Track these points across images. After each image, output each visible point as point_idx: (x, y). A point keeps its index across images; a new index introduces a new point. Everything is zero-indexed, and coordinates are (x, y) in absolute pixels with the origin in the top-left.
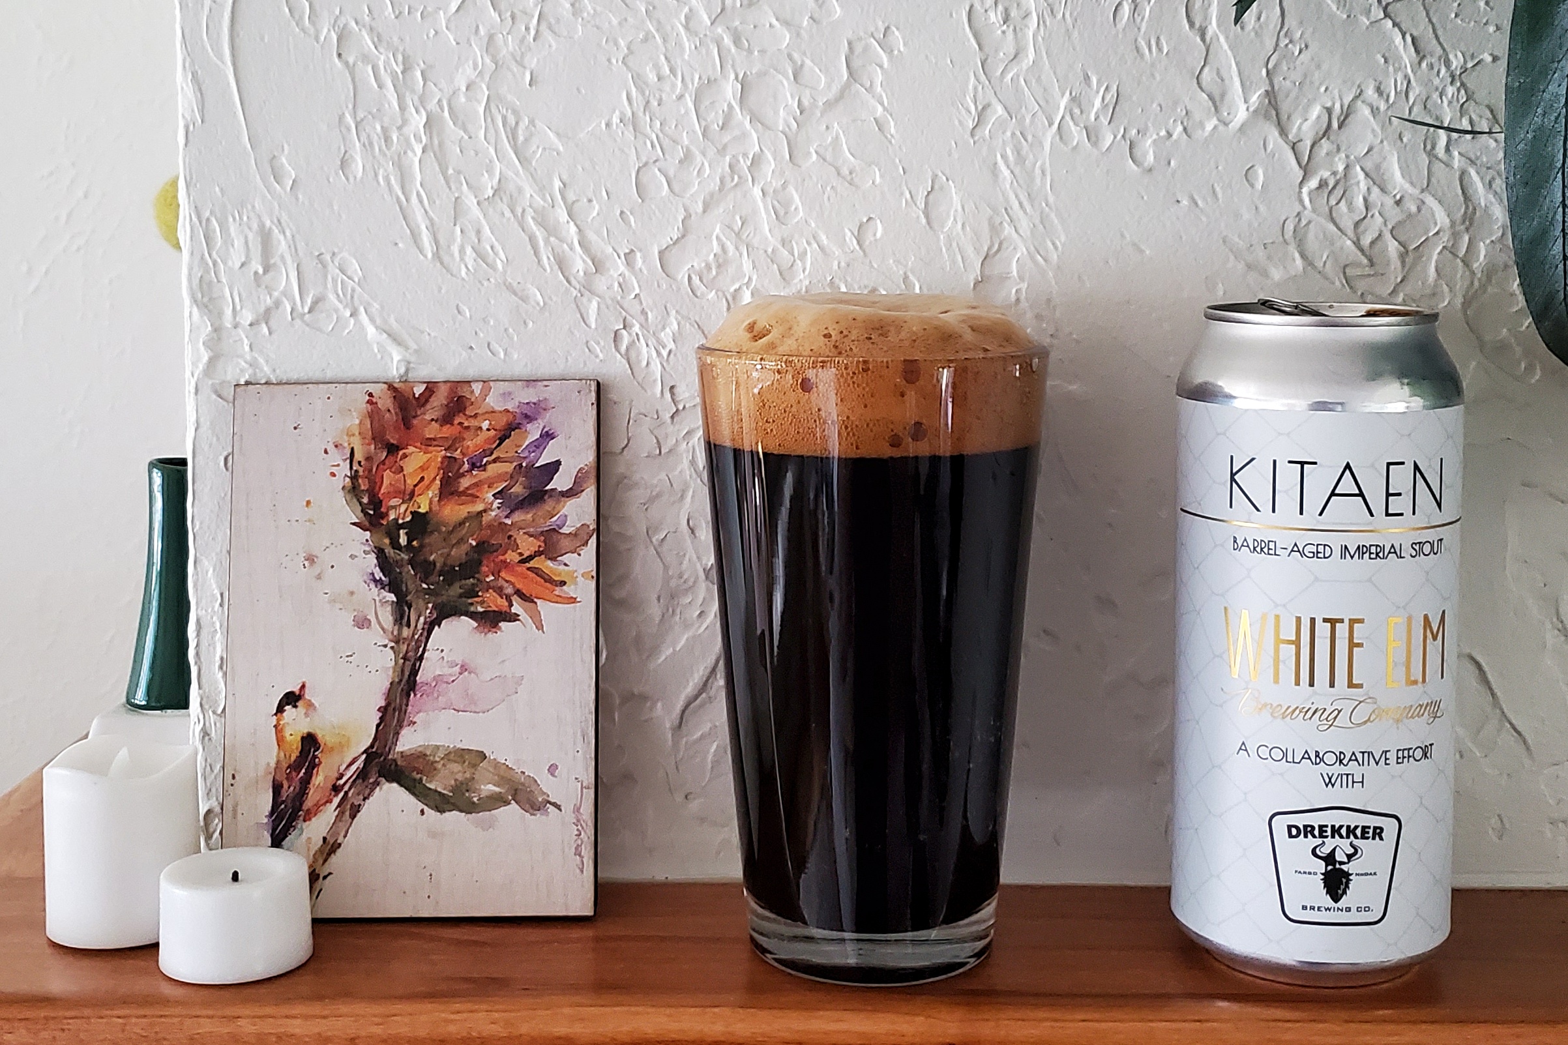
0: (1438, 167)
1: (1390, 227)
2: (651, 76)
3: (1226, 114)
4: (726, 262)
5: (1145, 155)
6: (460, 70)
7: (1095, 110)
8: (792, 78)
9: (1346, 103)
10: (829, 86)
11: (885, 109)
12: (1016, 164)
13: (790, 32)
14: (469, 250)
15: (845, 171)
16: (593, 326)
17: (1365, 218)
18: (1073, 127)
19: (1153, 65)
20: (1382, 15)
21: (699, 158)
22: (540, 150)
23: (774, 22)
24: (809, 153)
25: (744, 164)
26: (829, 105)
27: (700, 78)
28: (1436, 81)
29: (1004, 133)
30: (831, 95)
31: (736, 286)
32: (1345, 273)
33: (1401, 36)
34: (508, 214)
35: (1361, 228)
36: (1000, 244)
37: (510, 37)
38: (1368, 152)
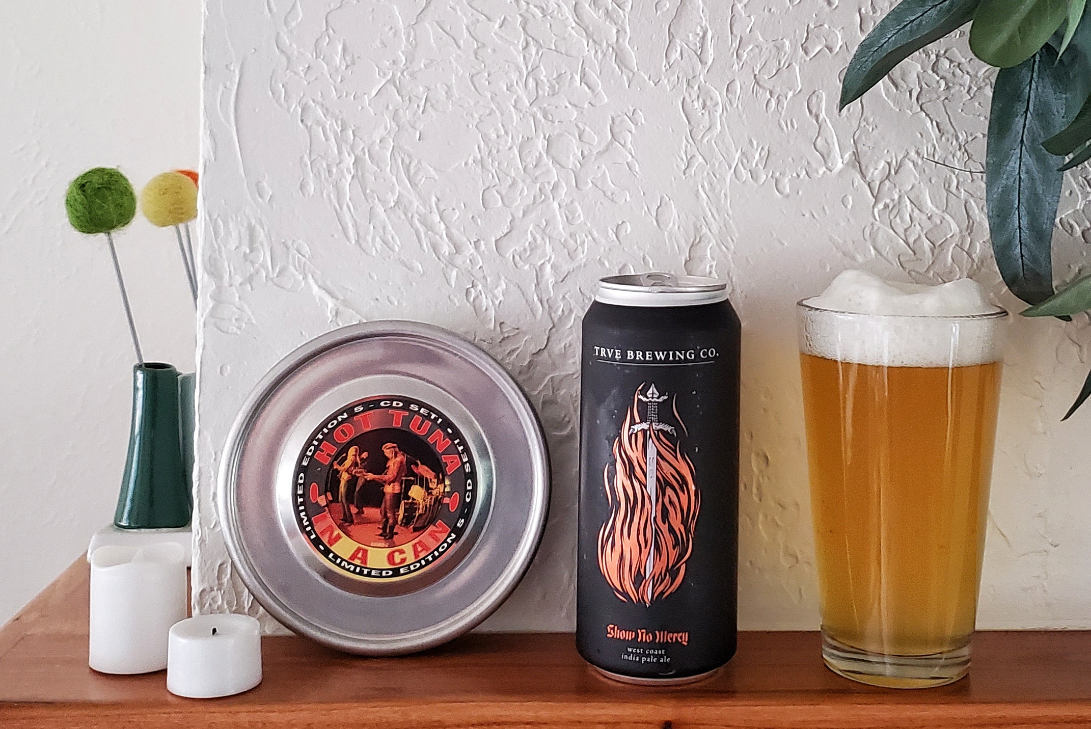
0: (952, 198)
1: (925, 232)
2: (493, 135)
3: (830, 164)
4: (537, 247)
5: (784, 187)
6: (376, 131)
7: (755, 161)
8: (578, 137)
9: (899, 161)
10: (599, 143)
11: (633, 157)
12: (710, 190)
13: (577, 111)
14: (378, 239)
15: (609, 194)
16: (453, 286)
17: (911, 226)
18: (743, 170)
19: (789, 135)
20: (919, 109)
21: (521, 185)
22: (424, 179)
23: (568, 105)
24: (587, 182)
25: (548, 188)
26: (600, 154)
27: (523, 137)
28: (951, 148)
29: (703, 172)
30: (601, 149)
31: (542, 262)
32: (899, 259)
33: (930, 122)
34: (403, 217)
35: (908, 233)
36: (700, 239)
37: (407, 111)
38: (912, 189)
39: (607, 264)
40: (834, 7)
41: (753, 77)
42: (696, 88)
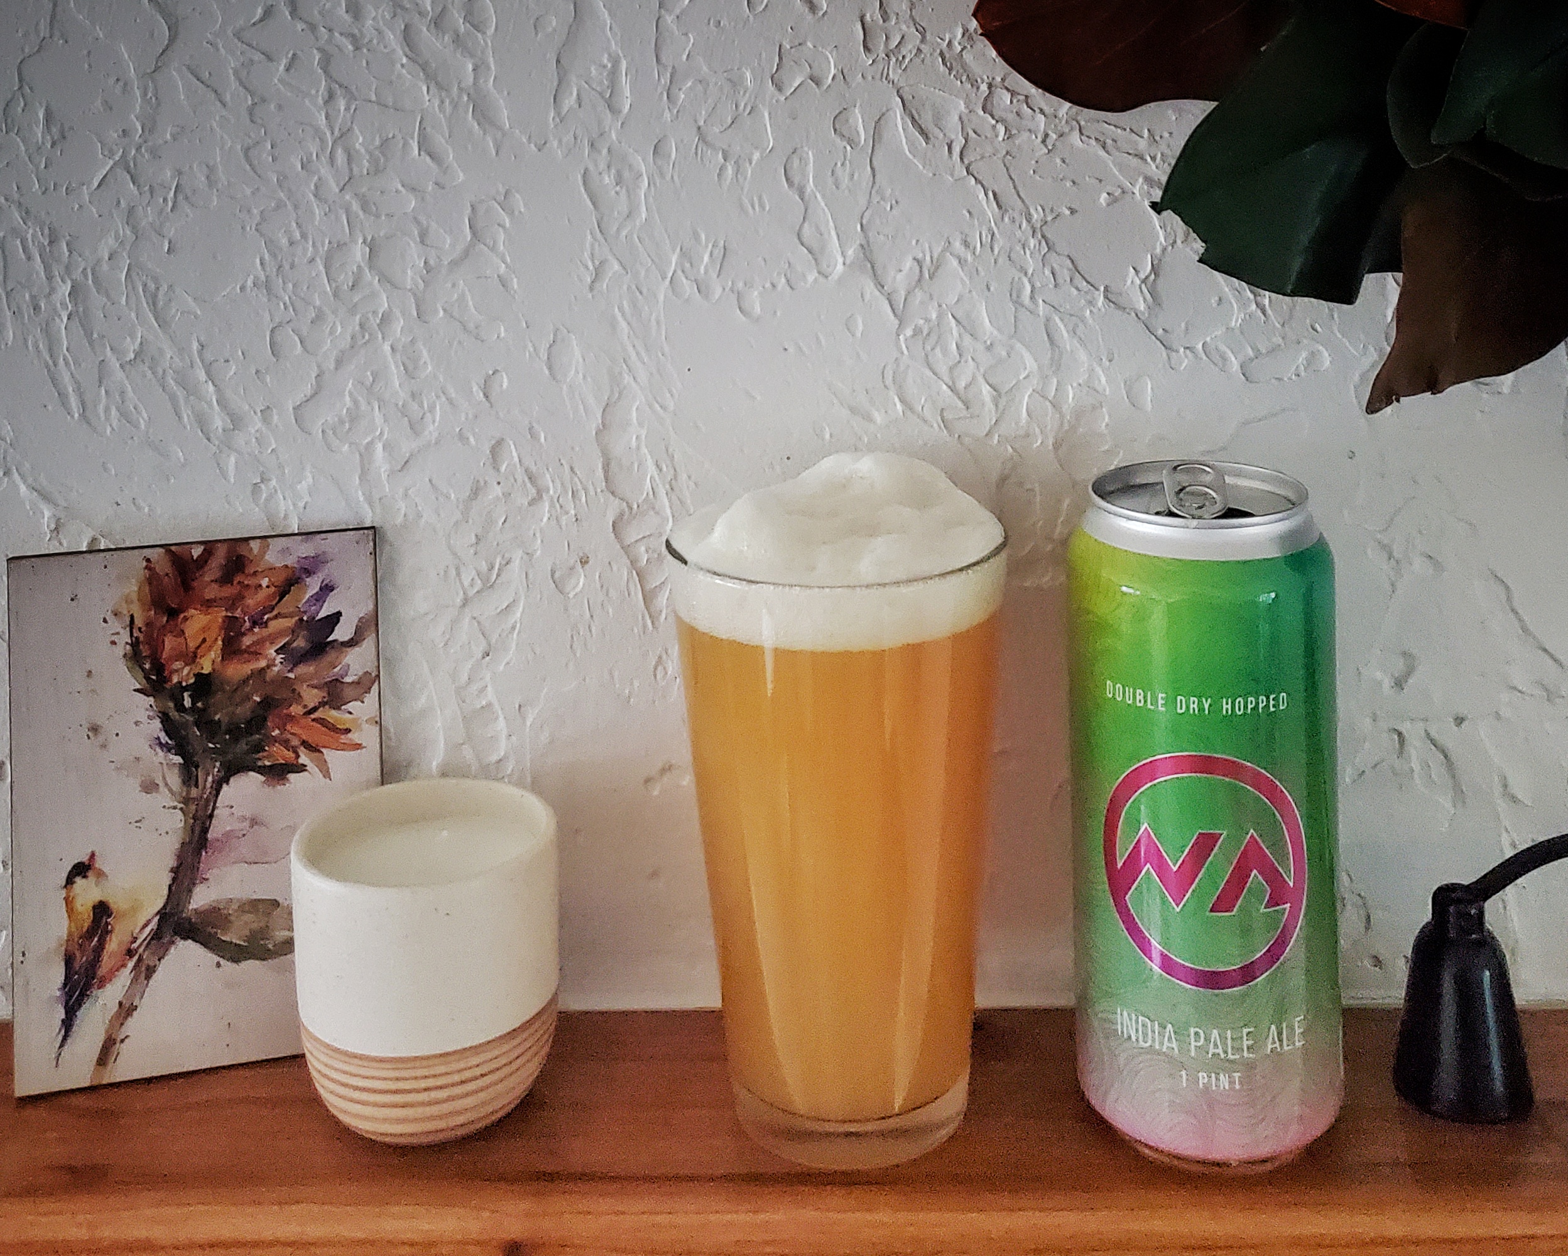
0: (1024, 315)
1: (982, 370)
2: (283, 241)
3: (824, 266)
4: (358, 415)
5: (752, 306)
6: (103, 241)
7: (704, 264)
8: (418, 239)
9: (935, 256)
10: (453, 246)
11: (507, 266)
12: (632, 315)
13: (416, 196)
14: (114, 411)
15: (471, 326)
16: (232, 480)
17: (959, 362)
18: (684, 280)
19: (756, 221)
20: (966, 174)
21: (331, 318)
22: (179, 314)
23: (400, 187)
24: (436, 309)
25: (374, 322)
26: (454, 264)
27: (330, 243)
28: (1019, 234)
29: (620, 287)
30: (456, 254)
31: (366, 438)
32: (942, 416)
33: (982, 191)
34: (149, 373)
35: (955, 374)
36: (620, 394)
37: (149, 208)
38: (958, 300)
39: (472, 439)
40: (821, 13)
41: (695, 129)
42: (605, 151)
